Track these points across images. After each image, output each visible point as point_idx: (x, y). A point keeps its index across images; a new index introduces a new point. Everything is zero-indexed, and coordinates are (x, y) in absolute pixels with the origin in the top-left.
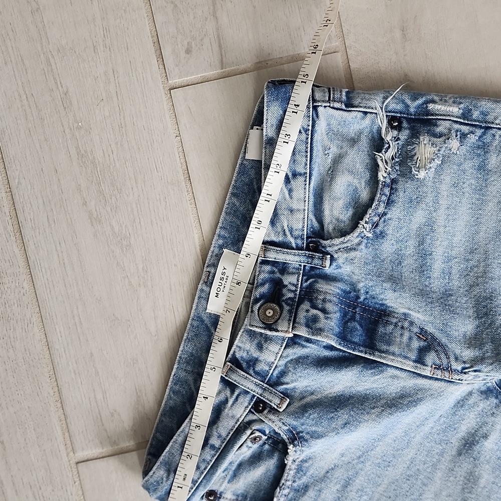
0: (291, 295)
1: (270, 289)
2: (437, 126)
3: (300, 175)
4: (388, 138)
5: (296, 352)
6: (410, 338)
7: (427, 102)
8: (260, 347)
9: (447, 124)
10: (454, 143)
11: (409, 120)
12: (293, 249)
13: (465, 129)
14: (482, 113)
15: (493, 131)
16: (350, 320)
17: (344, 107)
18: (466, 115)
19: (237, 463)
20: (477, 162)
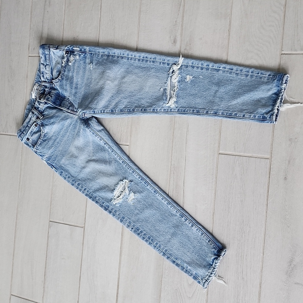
0: (46, 93)
1: (43, 91)
2: (75, 53)
3: (48, 65)
4: (65, 56)
5: (46, 106)
6: (68, 104)
7: (73, 47)
8: (39, 105)
9: (76, 52)
10: (77, 57)
11: (70, 52)
12: (47, 82)
13: (80, 53)
14: (84, 49)
15: (87, 54)
16: (57, 99)
17: (55, 49)
18: (81, 50)
19: (33, 132)
20: (84, 61)
